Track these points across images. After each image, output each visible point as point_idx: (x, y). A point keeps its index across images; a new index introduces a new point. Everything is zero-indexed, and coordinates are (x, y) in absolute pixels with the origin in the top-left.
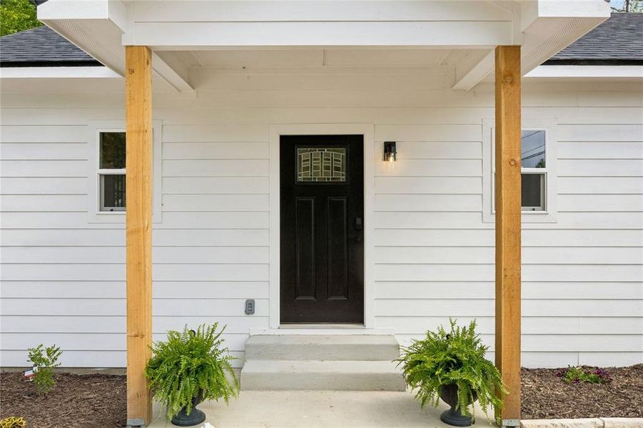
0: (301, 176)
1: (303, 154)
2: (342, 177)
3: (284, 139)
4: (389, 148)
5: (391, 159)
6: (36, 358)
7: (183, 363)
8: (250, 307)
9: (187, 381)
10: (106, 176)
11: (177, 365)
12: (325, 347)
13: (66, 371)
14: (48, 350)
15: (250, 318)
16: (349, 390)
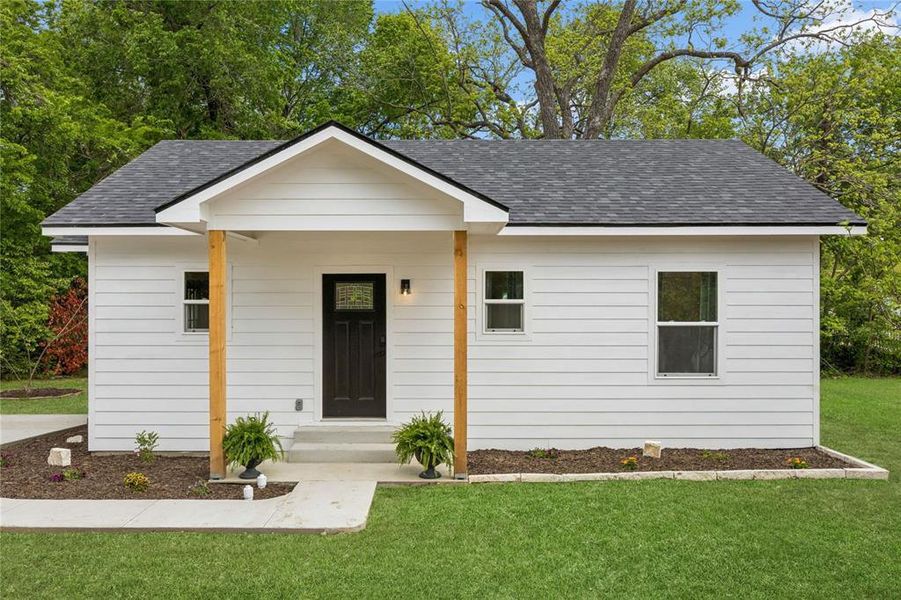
0: (339, 306)
1: (340, 288)
2: (370, 306)
3: (325, 277)
4: (405, 285)
5: (405, 293)
6: (142, 440)
7: (246, 436)
8: (299, 405)
9: (248, 449)
10: (190, 305)
11: (242, 438)
12: (353, 434)
13: (158, 454)
14: (150, 435)
15: (299, 414)
16: (366, 462)
